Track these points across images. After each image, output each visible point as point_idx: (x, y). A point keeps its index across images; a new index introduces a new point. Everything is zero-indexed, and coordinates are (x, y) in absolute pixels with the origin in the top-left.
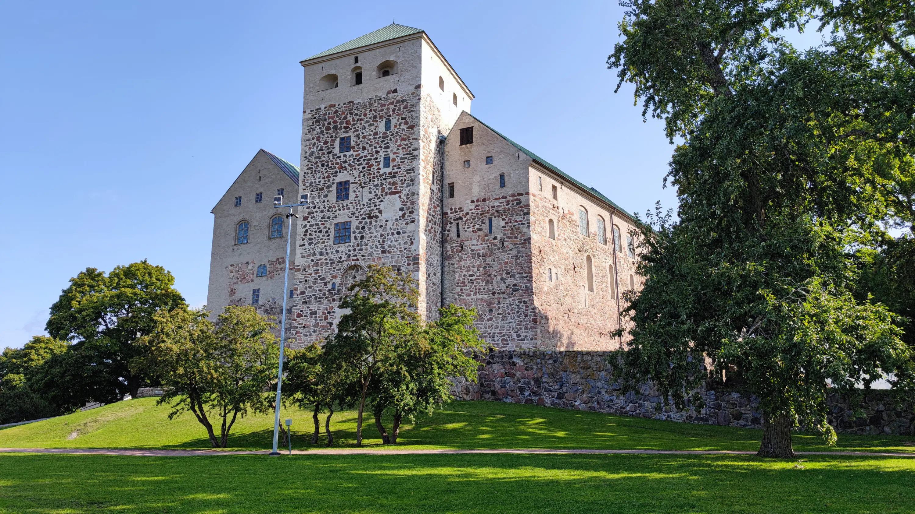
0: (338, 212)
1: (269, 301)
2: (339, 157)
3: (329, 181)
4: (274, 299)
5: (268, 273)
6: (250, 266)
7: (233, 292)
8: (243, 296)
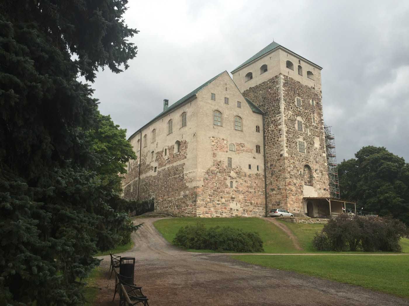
0: (299, 136)
1: (237, 167)
2: (297, 108)
3: (294, 118)
4: (240, 167)
5: (236, 150)
6: (225, 142)
7: (214, 155)
8: (222, 159)
